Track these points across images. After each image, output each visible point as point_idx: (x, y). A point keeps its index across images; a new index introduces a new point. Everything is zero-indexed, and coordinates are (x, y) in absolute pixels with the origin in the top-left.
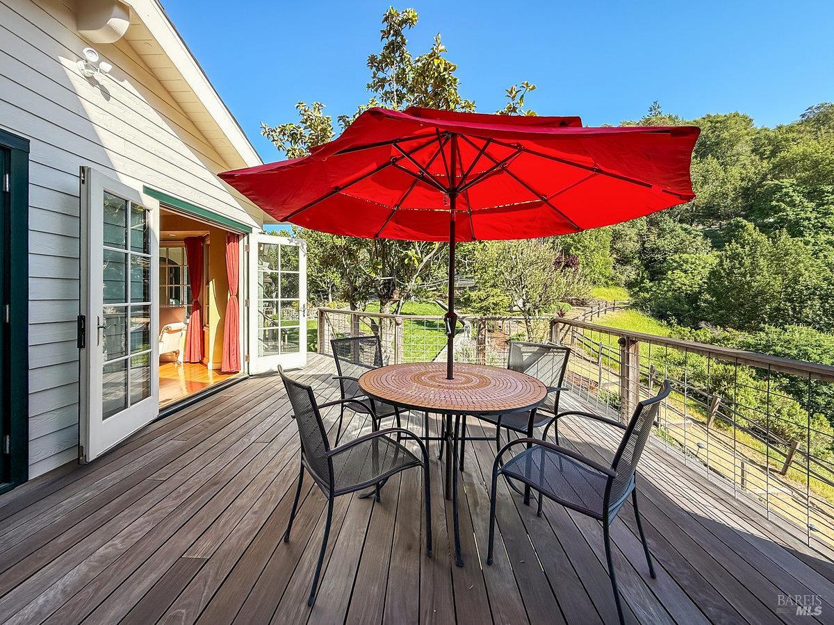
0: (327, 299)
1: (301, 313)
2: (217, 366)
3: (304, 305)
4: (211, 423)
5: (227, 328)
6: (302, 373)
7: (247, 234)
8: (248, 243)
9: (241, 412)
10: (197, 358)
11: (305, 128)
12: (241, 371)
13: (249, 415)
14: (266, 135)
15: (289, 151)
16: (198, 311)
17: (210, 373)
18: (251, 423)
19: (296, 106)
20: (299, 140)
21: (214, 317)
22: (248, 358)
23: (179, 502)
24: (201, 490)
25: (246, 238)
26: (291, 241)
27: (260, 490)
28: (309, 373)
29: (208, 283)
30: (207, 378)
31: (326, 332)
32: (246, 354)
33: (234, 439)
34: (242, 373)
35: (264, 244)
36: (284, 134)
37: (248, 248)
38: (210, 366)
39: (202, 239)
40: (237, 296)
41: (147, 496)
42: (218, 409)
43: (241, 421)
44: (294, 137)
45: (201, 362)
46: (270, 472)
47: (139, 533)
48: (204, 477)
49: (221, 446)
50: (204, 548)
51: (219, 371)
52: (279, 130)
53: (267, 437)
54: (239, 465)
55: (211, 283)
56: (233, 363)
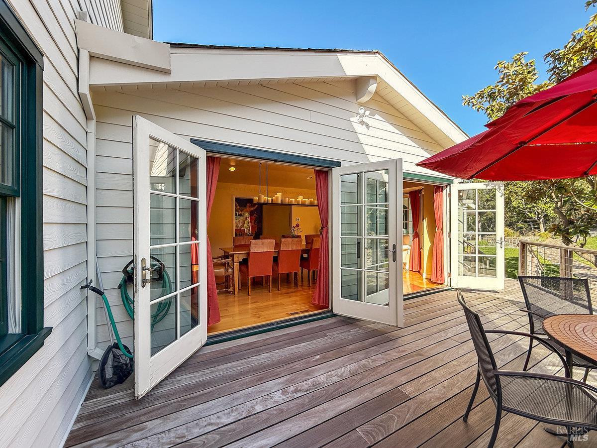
0: (539, 228)
1: (498, 245)
2: (429, 277)
3: (501, 239)
4: (422, 314)
5: (435, 253)
6: (498, 296)
7: (450, 185)
8: (450, 191)
9: (442, 313)
10: (416, 268)
11: (503, 85)
12: (445, 283)
13: (448, 318)
14: (467, 104)
15: (488, 109)
16: (417, 238)
17: (424, 281)
18: (448, 324)
19: (495, 68)
20: (497, 96)
21: (427, 244)
22: (450, 275)
23: (398, 355)
24: (411, 355)
25: (448, 188)
26: (487, 185)
27: (449, 374)
28: (505, 298)
29: (423, 220)
30: (422, 283)
31: (529, 263)
32: (449, 271)
33: (435, 330)
34: (446, 285)
35: (463, 190)
36: (483, 97)
37: (450, 195)
38: (424, 275)
39: (420, 191)
40: (442, 229)
41: (384, 344)
42: (427, 307)
43: (441, 319)
44: (492, 96)
45: (419, 272)
46: (459, 365)
47: (378, 362)
48: (413, 347)
49: (425, 333)
50: (409, 390)
51: (429, 280)
52: (478, 96)
53: (460, 338)
54: (436, 349)
55: (424, 220)
56: (439, 277)
